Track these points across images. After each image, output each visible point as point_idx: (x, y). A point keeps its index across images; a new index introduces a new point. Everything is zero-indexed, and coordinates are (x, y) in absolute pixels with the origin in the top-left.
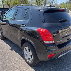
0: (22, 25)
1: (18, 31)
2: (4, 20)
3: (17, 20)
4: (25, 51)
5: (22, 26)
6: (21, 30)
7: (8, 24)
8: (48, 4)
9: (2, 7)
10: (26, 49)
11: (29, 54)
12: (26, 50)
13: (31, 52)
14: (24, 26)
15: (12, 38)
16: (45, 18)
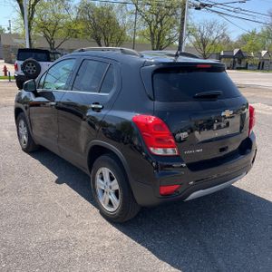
0: (93, 106)
1: (80, 124)
2: (39, 90)
3: (79, 90)
4: (99, 181)
5: (93, 109)
6: (89, 123)
7: (53, 103)
8: (192, 37)
9: (28, 47)
10: (101, 173)
11: (111, 188)
12: (102, 179)
13: (115, 181)
14: (100, 109)
15: (61, 147)
16: (157, 88)
